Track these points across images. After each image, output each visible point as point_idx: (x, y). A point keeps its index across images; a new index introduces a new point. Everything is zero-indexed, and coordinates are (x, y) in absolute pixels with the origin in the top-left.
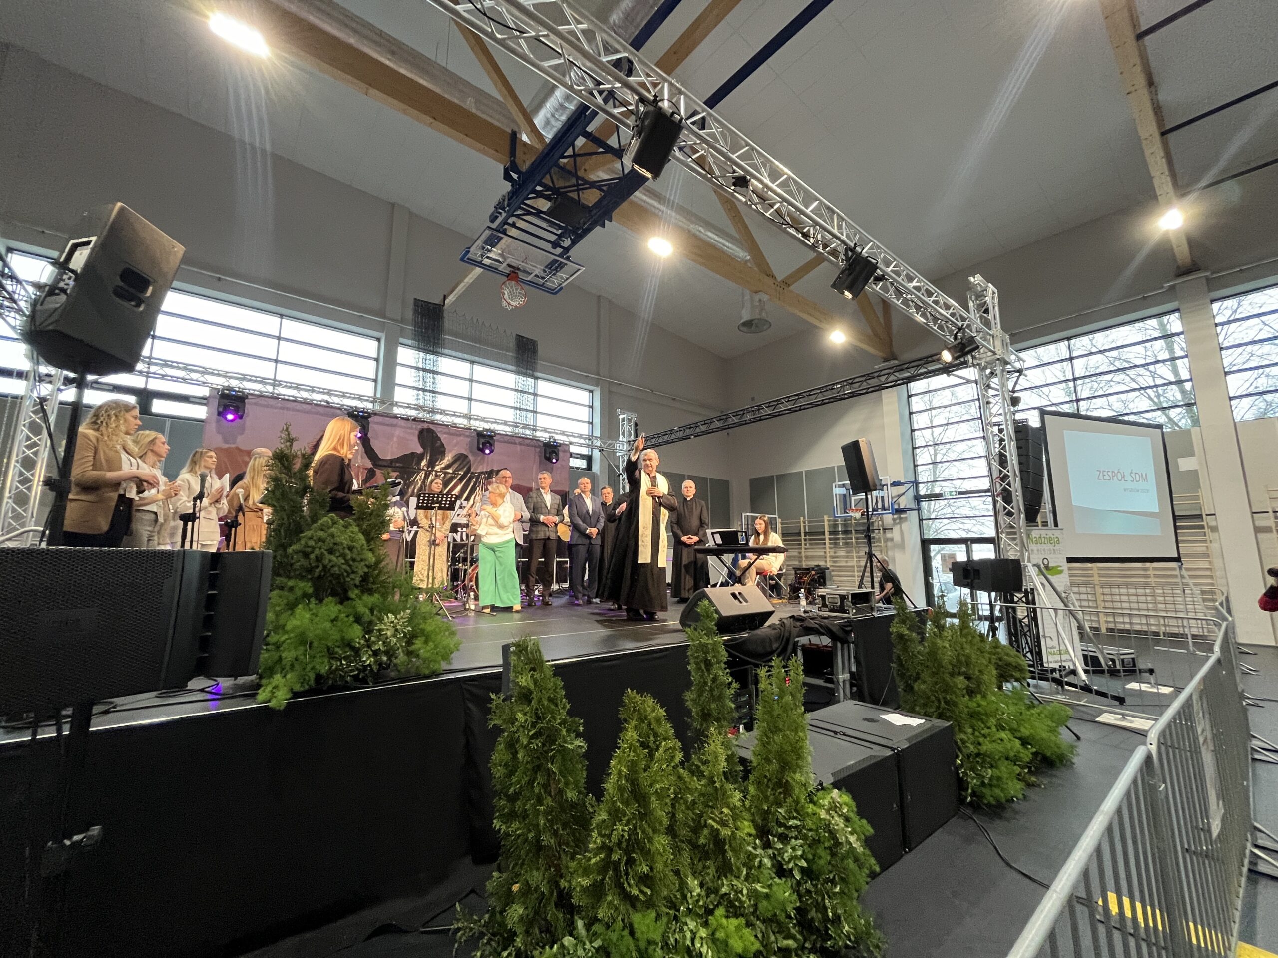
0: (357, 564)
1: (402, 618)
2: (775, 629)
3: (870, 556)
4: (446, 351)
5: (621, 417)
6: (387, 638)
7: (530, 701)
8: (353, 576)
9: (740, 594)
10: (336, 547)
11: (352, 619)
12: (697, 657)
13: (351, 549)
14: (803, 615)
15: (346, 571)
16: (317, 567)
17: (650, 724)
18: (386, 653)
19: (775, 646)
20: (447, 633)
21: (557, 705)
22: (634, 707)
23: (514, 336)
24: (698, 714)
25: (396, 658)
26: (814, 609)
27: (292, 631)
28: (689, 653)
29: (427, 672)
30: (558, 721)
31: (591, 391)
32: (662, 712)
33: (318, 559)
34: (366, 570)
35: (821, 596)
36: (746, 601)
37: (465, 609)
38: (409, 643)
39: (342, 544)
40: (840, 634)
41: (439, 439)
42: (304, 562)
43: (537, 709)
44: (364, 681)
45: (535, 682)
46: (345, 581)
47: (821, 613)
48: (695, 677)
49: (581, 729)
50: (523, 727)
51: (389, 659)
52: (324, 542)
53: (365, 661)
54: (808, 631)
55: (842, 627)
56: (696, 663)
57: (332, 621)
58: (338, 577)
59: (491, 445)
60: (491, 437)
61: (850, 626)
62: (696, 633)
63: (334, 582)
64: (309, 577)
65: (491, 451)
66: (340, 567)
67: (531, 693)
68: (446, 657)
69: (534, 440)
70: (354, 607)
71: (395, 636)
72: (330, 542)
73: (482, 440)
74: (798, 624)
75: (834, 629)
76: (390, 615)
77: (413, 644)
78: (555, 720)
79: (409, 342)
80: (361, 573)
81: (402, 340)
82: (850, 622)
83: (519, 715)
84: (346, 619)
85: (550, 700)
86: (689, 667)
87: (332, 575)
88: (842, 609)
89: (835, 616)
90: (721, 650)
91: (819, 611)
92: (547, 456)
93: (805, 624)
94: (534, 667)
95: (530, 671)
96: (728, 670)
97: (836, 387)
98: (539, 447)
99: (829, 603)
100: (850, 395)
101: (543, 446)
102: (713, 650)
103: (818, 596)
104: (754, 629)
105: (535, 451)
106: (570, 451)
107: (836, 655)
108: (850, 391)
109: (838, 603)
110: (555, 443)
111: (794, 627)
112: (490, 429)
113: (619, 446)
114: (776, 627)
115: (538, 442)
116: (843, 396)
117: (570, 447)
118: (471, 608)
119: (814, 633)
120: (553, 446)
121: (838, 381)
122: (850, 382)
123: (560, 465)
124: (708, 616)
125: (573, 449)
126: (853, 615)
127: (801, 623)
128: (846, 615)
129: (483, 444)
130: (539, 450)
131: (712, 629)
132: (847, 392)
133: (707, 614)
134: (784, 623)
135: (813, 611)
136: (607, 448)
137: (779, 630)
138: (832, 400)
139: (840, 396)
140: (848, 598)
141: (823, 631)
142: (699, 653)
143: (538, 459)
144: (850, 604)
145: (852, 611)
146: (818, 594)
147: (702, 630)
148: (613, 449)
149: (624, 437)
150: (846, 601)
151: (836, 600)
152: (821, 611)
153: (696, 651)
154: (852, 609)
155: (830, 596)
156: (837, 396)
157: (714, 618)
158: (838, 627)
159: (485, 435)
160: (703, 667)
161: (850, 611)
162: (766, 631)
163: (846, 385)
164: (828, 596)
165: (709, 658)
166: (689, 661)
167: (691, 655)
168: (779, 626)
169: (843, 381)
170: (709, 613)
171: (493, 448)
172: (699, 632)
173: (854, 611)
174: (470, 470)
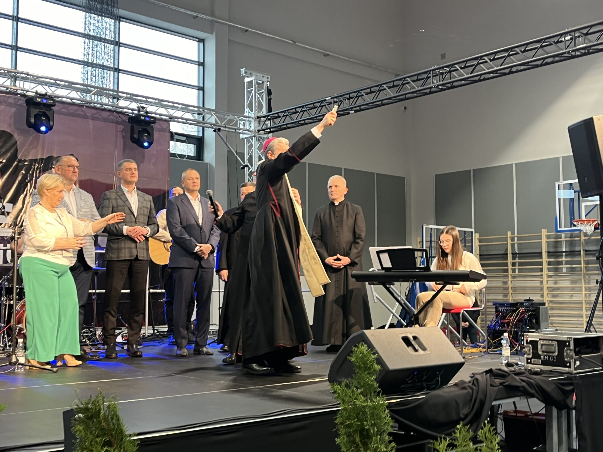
2: (464, 388)
5: (247, 80)
9: (415, 338)
12: (349, 426)
14: (505, 369)
19: (464, 411)
26: (521, 362)
28: (337, 421)
31: (201, 41)
35: (532, 342)
36: (424, 349)
40: (557, 395)
47: (530, 366)
55: (559, 385)
56: (349, 435)
59: (48, 118)
60: (49, 106)
61: (571, 384)
62: (349, 392)
65: (49, 128)
69: (117, 112)
73: (35, 111)
74: (498, 381)
75: (549, 389)
82: (570, 379)
86: (338, 441)
88: (560, 361)
89: (551, 371)
90: (384, 416)
91: (528, 363)
92: (136, 136)
93: (507, 381)
94: (110, 441)
95: (104, 446)
96: (393, 444)
97: (563, 39)
98: (122, 123)
99: (543, 352)
100: (583, 51)
101: (129, 122)
102: (373, 416)
103: (527, 343)
104: (434, 389)
105: (117, 128)
106: (170, 130)
107: (551, 427)
108: (584, 45)
109: (555, 352)
110: (147, 119)
111: (491, 385)
112: (46, 94)
113: (244, 125)
114: (466, 385)
115: (121, 116)
116: (573, 53)
117: (169, 124)
118: (19, 362)
119: (520, 394)
120: (144, 121)
121: (566, 30)
122: (585, 31)
123: (155, 152)
124: (366, 367)
125: (175, 127)
126: (576, 369)
127: (501, 381)
128: (567, 369)
129: (36, 116)
130: (122, 127)
131: (372, 385)
132: (579, 47)
133: (364, 364)
134: (477, 379)
135: (519, 363)
136: (225, 127)
137: (471, 391)
138: (557, 59)
139: (569, 52)
140: (569, 346)
141: (532, 391)
142: (352, 421)
143: (122, 141)
144: (572, 353)
145: (575, 364)
146: (527, 340)
147: (357, 388)
148: (235, 129)
149: (252, 111)
150: (567, 350)
151: (553, 347)
152: (530, 363)
153: (348, 418)
154: (575, 361)
155: (545, 342)
156: (565, 53)
157: (375, 370)
158: (553, 386)
159: (38, 104)
160: (358, 439)
161: (572, 364)
162: (452, 392)
163: (579, 37)
164: (541, 342)
165: (367, 427)
166: (337, 430)
167: (342, 424)
168: (470, 384)
169: (575, 31)
170: (367, 364)
171: (51, 123)
172: (353, 391)
173: (578, 363)
174: (17, 157)
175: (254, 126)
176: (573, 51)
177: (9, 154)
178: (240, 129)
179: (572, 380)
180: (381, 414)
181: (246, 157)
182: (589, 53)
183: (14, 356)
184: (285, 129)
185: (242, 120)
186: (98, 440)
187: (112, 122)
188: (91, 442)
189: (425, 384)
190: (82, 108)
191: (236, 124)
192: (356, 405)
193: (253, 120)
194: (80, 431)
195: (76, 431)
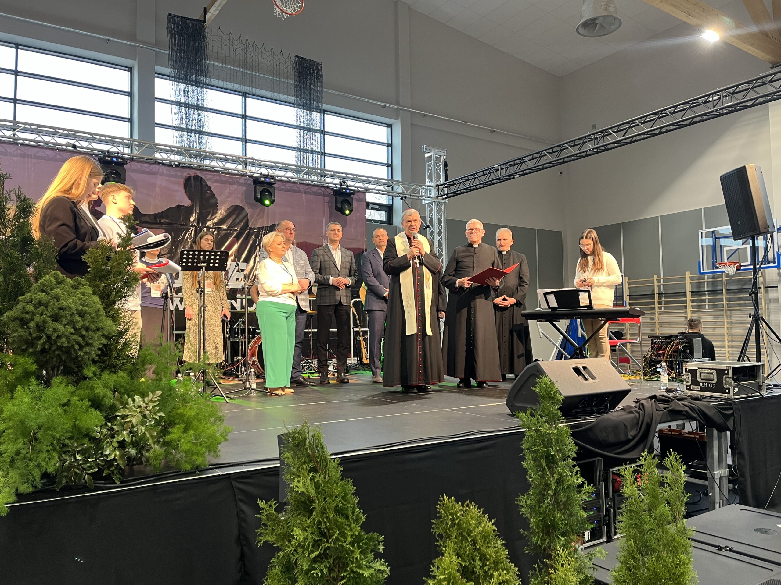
0: (91, 333)
1: (151, 401)
2: (631, 412)
3: (757, 320)
4: (212, 81)
5: (427, 155)
6: (133, 426)
7: (311, 512)
8: (87, 349)
9: (585, 368)
10: (62, 313)
11: (87, 403)
12: (535, 451)
13: (82, 314)
14: (666, 394)
15: (78, 343)
16: (40, 338)
17: (474, 543)
18: (135, 444)
19: (632, 433)
20: (212, 419)
21: (347, 517)
22: (453, 520)
23: (293, 58)
24: (538, 527)
25: (148, 450)
26: (680, 388)
27: (10, 419)
28: (524, 447)
29: (188, 467)
30: (349, 539)
31: (389, 126)
32: (489, 525)
33: (40, 328)
34: (104, 341)
35: (690, 371)
36: (593, 378)
37: (245, 389)
38: (164, 432)
39: (70, 308)
40: (718, 419)
41: (210, 188)
42: (21, 332)
43: (320, 523)
44: (109, 479)
45: (317, 486)
46: (77, 357)
47: (690, 392)
48: (533, 477)
49: (381, 548)
50: (303, 547)
51: (139, 452)
52: (46, 307)
53: (107, 456)
54: (675, 414)
55: (721, 410)
56: (535, 460)
57: (64, 405)
58: (67, 351)
59: (270, 194)
60: (271, 184)
61: (731, 409)
62: (534, 420)
63: (63, 357)
64: (31, 350)
65: (272, 202)
66: (68, 338)
67: (313, 501)
68: (212, 447)
69: (324, 187)
70: (92, 388)
71: (143, 423)
72: (54, 306)
73: (260, 189)
74: (662, 406)
75: (710, 413)
76: (136, 397)
77: (169, 433)
78: (345, 537)
79: (166, 71)
80: (97, 344)
81: (158, 69)
82: (730, 404)
83: (297, 531)
84: (80, 403)
85: (338, 511)
86: (524, 464)
87: (60, 348)
88: (719, 388)
89: (710, 397)
90: (568, 443)
91: (687, 389)
92: (339, 205)
93: (671, 406)
94: (315, 467)
95: (310, 472)
96: (577, 468)
97: (711, 99)
98: (328, 195)
99: (702, 379)
100: (730, 109)
101: (334, 195)
102: (558, 443)
103: (686, 371)
104: (604, 413)
105: (324, 200)
106: (366, 200)
107: (712, 447)
108: (732, 103)
109: (714, 380)
110: (348, 191)
111: (657, 410)
112: (268, 175)
113: (425, 193)
114: (632, 410)
115: (327, 190)
116: (721, 112)
117: (365, 195)
118: (252, 387)
119: (683, 417)
120: (346, 193)
121: (714, 91)
122: (731, 90)
123: (354, 218)
124: (550, 397)
125: (370, 198)
126: (734, 395)
127: (666, 406)
128: (726, 395)
129: (261, 193)
130: (329, 199)
131: (556, 414)
132: (726, 105)
133: (548, 395)
134: (642, 404)
135: (678, 389)
136: (410, 195)
137: (637, 415)
138: (705, 117)
139: (717, 110)
140: (728, 374)
141: (695, 415)
142: (538, 447)
143: (328, 209)
144: (731, 381)
145: (734, 390)
146: (686, 369)
147: (541, 417)
148: (418, 197)
149: (432, 181)
150: (726, 378)
151: (712, 375)
152: (690, 389)
153: (535, 445)
154: (734, 387)
155: (704, 371)
156: (713, 111)
157: (558, 400)
158: (715, 411)
159: (262, 183)
160: (544, 464)
161: (731, 390)
162: (620, 416)
163: (726, 96)
164: (701, 371)
165: (553, 453)
166: (524, 455)
167: (528, 449)
168: (637, 409)
169: (722, 91)
170: (551, 394)
171: (273, 198)
172: (537, 419)
173: (736, 390)
174: (248, 226)
175: (434, 193)
176: (720, 109)
177: (242, 224)
178: (422, 197)
179: (731, 405)
180: (566, 441)
181: (428, 219)
182: (736, 110)
183: (248, 383)
184: (459, 194)
185: (423, 189)
186: (305, 466)
187: (320, 195)
188: (299, 468)
189: (594, 409)
190: (297, 185)
191: (419, 193)
192: (541, 432)
193: (432, 188)
194: (289, 458)
195: (286, 458)
